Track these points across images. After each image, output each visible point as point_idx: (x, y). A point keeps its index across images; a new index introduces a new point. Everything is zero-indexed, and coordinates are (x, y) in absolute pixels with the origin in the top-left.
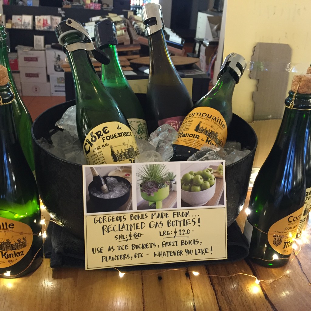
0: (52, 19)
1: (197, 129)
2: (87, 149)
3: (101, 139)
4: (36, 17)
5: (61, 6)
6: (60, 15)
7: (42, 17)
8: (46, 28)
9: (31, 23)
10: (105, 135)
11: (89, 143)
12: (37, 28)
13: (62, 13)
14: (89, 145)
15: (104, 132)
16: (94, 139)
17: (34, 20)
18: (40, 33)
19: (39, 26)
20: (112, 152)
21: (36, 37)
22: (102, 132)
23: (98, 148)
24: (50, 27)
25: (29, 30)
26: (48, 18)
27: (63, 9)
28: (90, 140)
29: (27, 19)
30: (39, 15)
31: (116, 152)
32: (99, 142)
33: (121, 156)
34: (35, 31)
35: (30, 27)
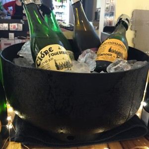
0: (18, 25)
1: (110, 50)
2: (38, 63)
3: (48, 55)
4: (10, 24)
5: (22, 19)
6: (22, 23)
7: (13, 24)
8: (15, 29)
9: (7, 27)
10: (50, 53)
11: (40, 59)
12: (10, 29)
13: (23, 22)
14: (39, 60)
15: (50, 51)
16: (43, 56)
17: (9, 25)
18: (12, 32)
19: (12, 28)
20: (56, 63)
21: (10, 34)
22: (48, 51)
23: (46, 62)
24: (17, 29)
25: (7, 31)
26: (16, 24)
27: (23, 20)
28: (40, 57)
29: (6, 25)
30: (12, 23)
31: (58, 64)
32: (47, 57)
33: (62, 66)
34: (9, 31)
35: (7, 29)
